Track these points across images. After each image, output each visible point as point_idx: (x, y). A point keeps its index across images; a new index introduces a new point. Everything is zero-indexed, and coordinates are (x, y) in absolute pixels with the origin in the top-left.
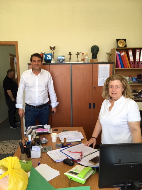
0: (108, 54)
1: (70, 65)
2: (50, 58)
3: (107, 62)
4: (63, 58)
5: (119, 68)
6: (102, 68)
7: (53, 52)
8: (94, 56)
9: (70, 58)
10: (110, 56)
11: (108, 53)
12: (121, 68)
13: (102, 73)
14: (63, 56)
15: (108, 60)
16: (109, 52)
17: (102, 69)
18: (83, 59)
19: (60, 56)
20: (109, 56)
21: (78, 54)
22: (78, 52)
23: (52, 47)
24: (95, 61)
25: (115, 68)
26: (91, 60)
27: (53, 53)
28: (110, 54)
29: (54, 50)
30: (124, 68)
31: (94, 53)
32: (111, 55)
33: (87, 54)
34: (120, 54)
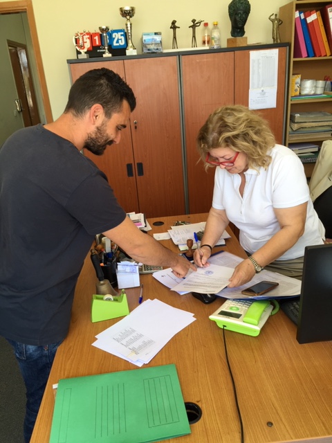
0: (273, 21)
1: (176, 58)
2: (122, 43)
3: (271, 42)
4: (158, 38)
5: (301, 57)
6: (258, 60)
7: (129, 24)
8: (238, 28)
9: (175, 37)
10: (278, 27)
11: (273, 17)
12: (308, 56)
13: (258, 73)
14: (156, 34)
15: (273, 38)
16: (276, 15)
17: (259, 64)
18: (206, 39)
19: (148, 34)
20: (275, 26)
21: (194, 25)
22: (194, 21)
23: (127, 8)
24: (240, 42)
25: (292, 59)
26: (228, 40)
27: (129, 26)
28: (280, 20)
29: (131, 17)
30: (315, 56)
31: (238, 19)
32: (280, 22)
33: (216, 26)
34: (305, 19)
